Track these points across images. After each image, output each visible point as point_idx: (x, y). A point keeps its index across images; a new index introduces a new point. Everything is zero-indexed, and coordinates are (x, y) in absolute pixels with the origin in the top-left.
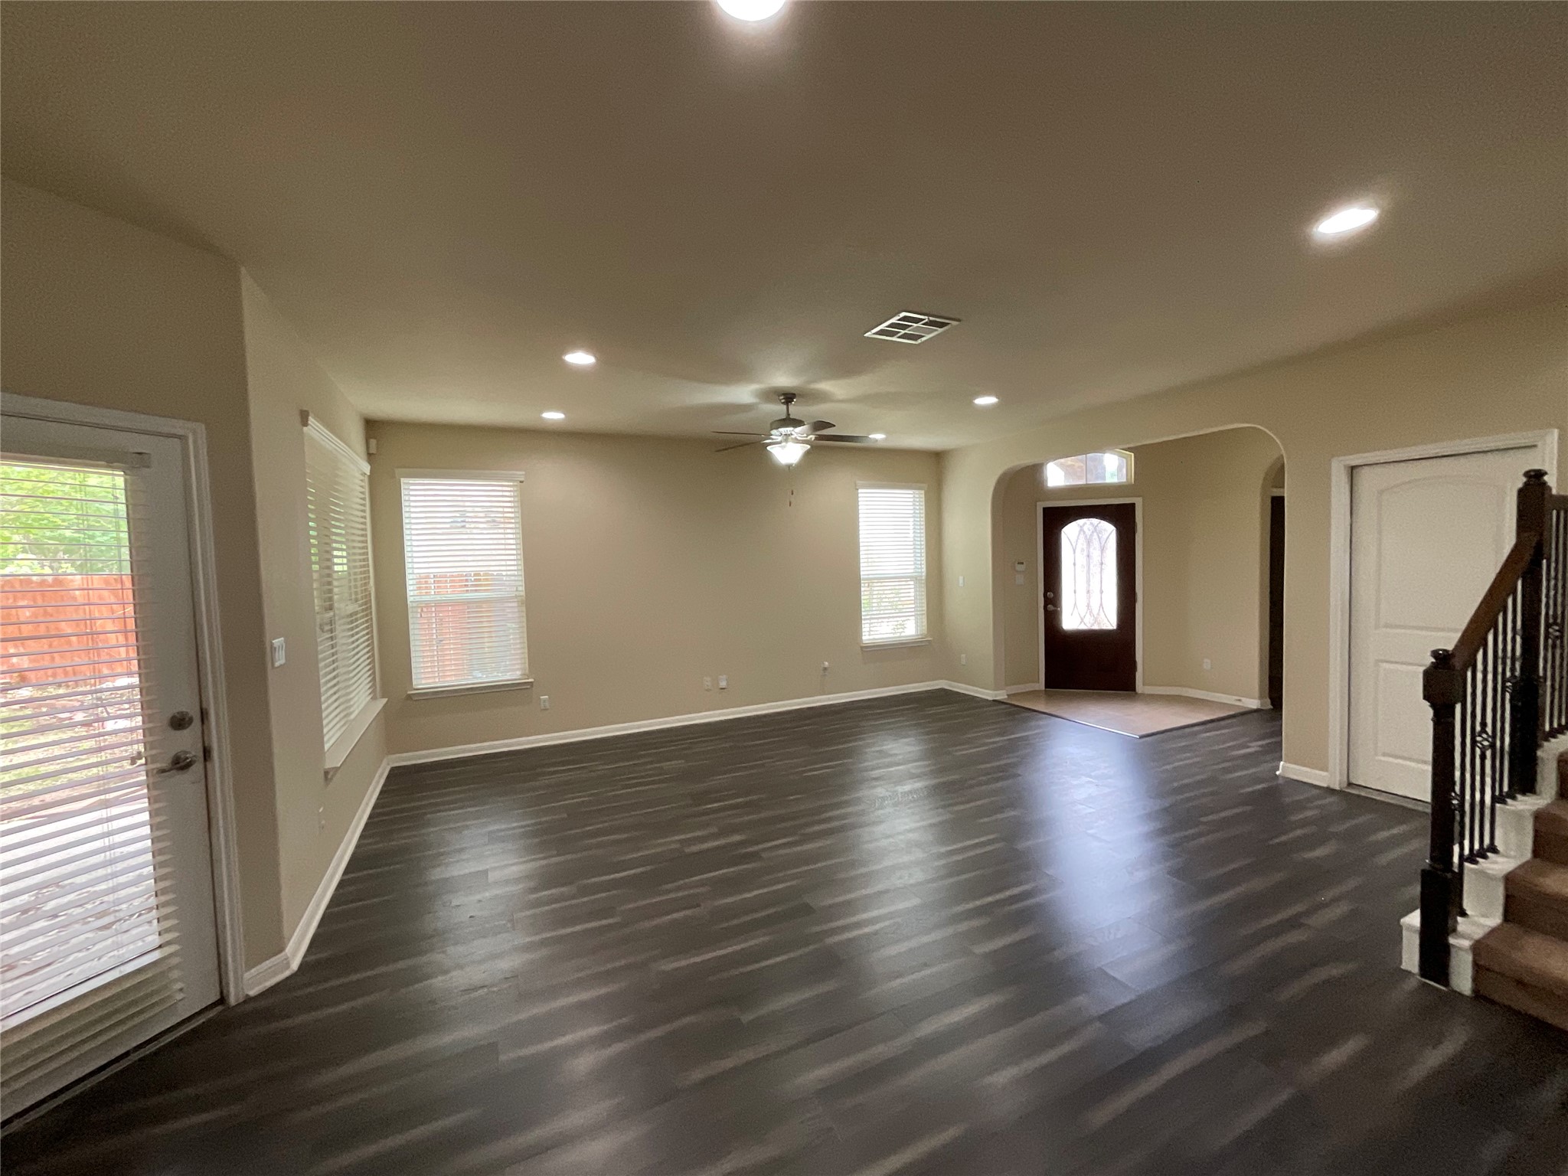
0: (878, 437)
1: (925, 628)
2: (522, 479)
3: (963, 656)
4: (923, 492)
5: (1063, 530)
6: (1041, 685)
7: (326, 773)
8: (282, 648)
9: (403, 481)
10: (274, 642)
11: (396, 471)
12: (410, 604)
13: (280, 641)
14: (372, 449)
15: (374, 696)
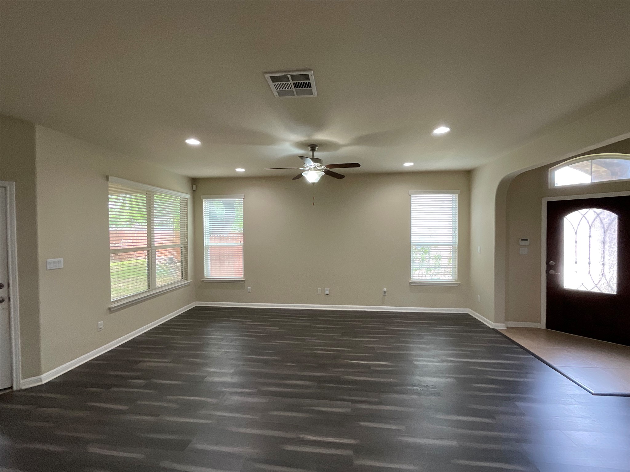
0: (408, 165)
1: (457, 276)
2: (244, 198)
3: (479, 296)
4: (457, 195)
5: (566, 217)
6: (543, 324)
7: (110, 309)
8: (59, 262)
9: (204, 200)
10: (49, 260)
11: (202, 196)
12: (205, 246)
13: (57, 260)
14: (194, 189)
15: (186, 279)
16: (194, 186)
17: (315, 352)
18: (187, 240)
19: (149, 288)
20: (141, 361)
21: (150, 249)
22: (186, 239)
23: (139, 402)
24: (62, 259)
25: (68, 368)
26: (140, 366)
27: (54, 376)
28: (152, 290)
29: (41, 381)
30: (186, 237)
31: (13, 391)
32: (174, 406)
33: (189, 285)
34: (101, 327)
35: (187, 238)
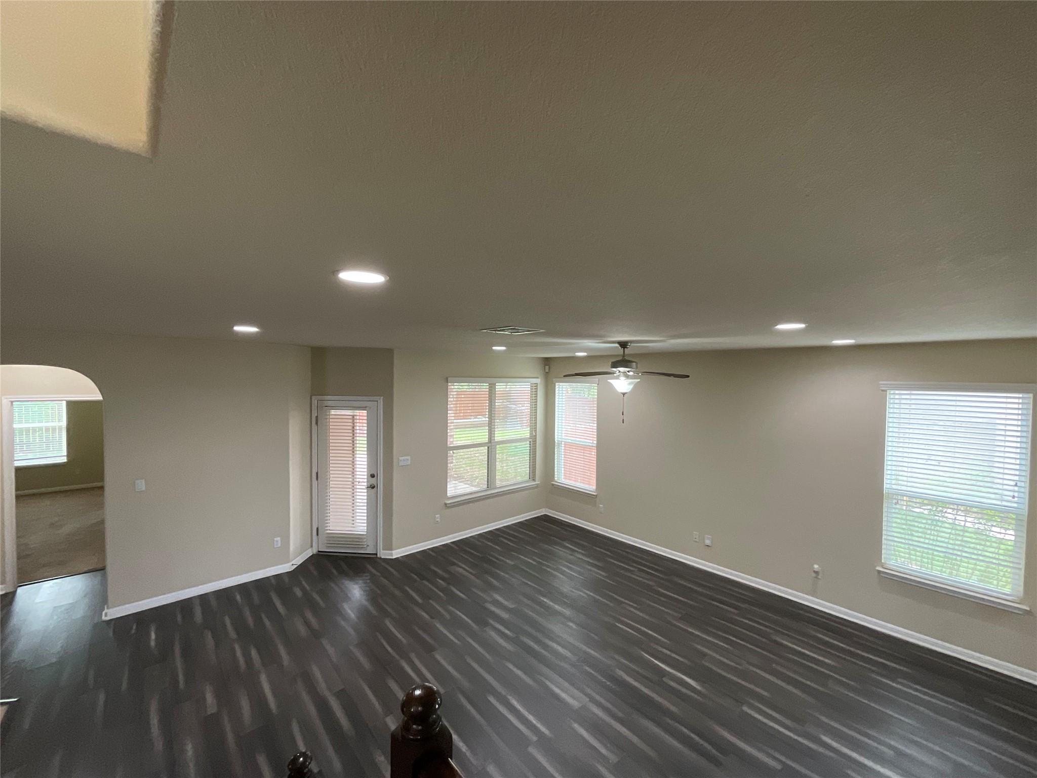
1: (1021, 589)
7: (446, 504)
8: (408, 460)
9: (557, 384)
10: (401, 458)
11: (554, 379)
12: (556, 441)
13: (406, 457)
14: (547, 371)
15: (534, 480)
16: (547, 367)
17: (617, 624)
18: (536, 433)
19: (488, 487)
20: (454, 564)
21: (490, 444)
22: (533, 432)
23: (431, 601)
24: (409, 458)
25: (410, 551)
26: (454, 569)
27: (400, 554)
28: (491, 489)
29: (392, 556)
30: (534, 430)
31: (377, 557)
32: (448, 616)
33: (537, 486)
34: (437, 520)
35: (536, 431)
